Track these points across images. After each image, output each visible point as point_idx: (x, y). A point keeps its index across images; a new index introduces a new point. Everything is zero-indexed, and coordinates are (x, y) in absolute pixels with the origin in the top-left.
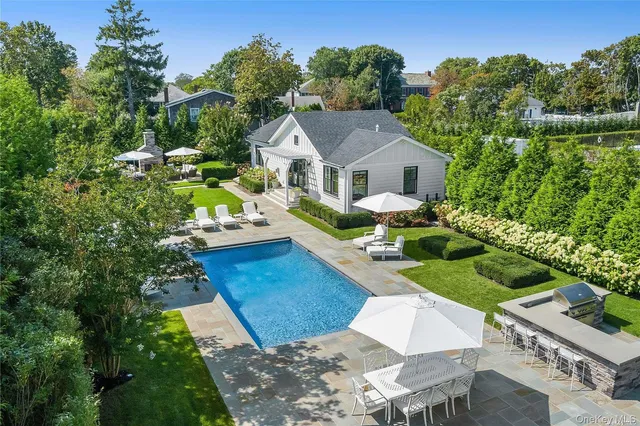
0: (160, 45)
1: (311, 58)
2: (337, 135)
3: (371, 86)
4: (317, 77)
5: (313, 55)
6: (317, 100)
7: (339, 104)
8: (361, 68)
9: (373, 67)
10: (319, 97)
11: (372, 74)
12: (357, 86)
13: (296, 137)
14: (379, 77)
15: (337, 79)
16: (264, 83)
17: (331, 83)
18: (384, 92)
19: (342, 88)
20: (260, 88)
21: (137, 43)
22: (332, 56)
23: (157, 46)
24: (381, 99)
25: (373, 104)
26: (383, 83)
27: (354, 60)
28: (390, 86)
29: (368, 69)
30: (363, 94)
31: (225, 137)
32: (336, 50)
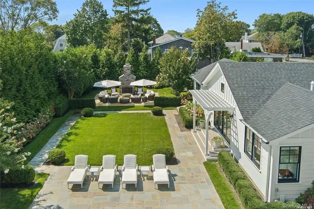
0: (149, 9)
1: (256, 20)
2: (264, 88)
3: (297, 37)
4: (259, 31)
5: (257, 19)
6: (258, 45)
7: (273, 48)
8: (290, 25)
9: (298, 25)
10: (260, 43)
11: (297, 29)
12: (286, 37)
13: (223, 85)
14: (302, 31)
15: (273, 33)
16: (212, 34)
17: (268, 34)
18: (305, 41)
19: (276, 38)
20: (209, 37)
21: (135, 8)
22: (270, 19)
23: (147, 10)
24: (304, 46)
25: (298, 48)
26: (305, 35)
27: (285, 21)
28: (310, 38)
29: (295, 26)
30: (290, 42)
31: (174, 74)
32: (273, 15)
